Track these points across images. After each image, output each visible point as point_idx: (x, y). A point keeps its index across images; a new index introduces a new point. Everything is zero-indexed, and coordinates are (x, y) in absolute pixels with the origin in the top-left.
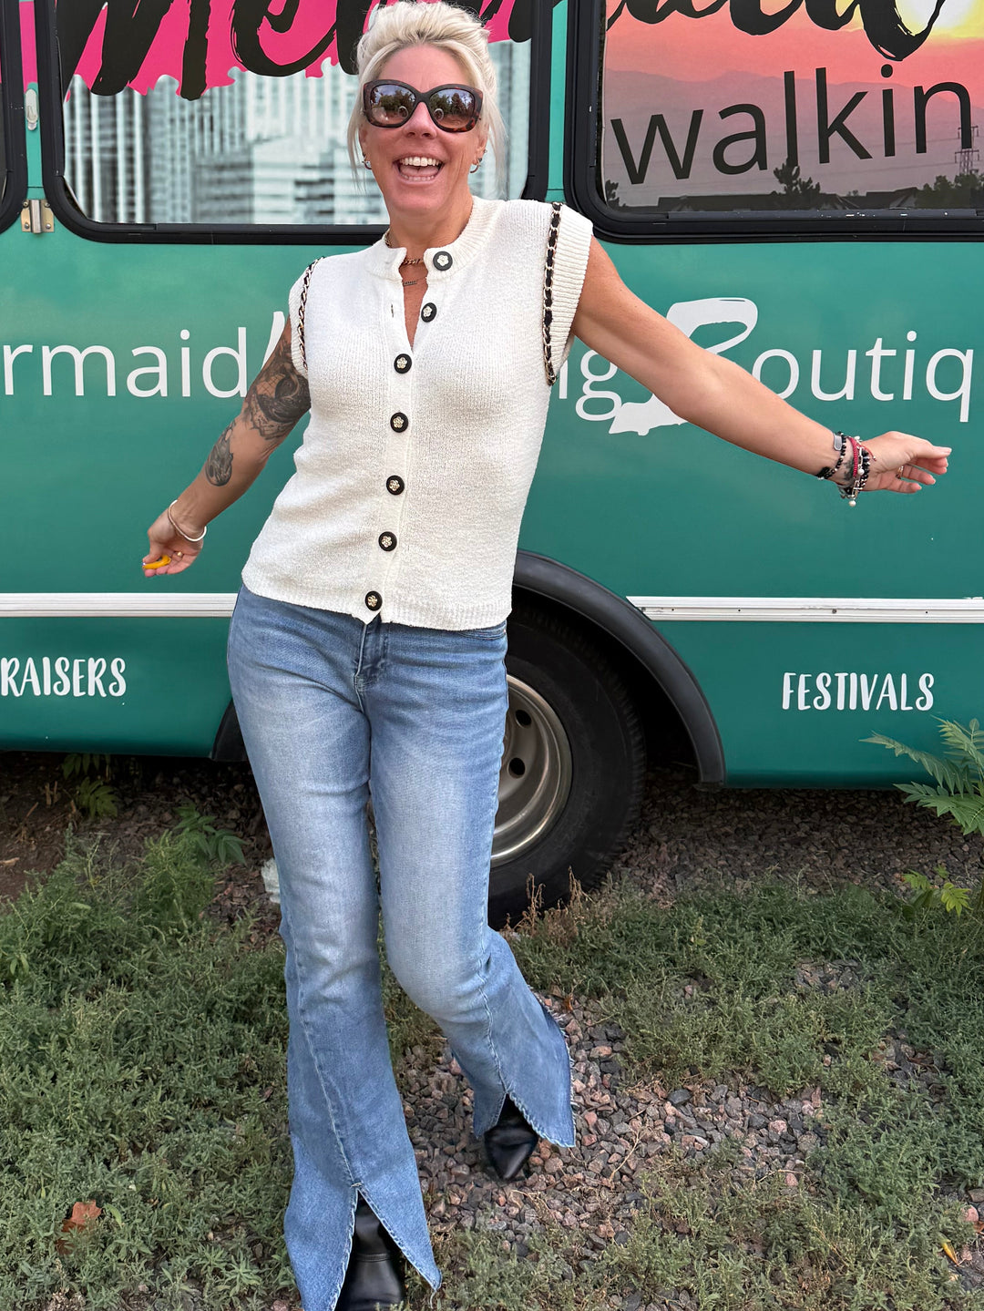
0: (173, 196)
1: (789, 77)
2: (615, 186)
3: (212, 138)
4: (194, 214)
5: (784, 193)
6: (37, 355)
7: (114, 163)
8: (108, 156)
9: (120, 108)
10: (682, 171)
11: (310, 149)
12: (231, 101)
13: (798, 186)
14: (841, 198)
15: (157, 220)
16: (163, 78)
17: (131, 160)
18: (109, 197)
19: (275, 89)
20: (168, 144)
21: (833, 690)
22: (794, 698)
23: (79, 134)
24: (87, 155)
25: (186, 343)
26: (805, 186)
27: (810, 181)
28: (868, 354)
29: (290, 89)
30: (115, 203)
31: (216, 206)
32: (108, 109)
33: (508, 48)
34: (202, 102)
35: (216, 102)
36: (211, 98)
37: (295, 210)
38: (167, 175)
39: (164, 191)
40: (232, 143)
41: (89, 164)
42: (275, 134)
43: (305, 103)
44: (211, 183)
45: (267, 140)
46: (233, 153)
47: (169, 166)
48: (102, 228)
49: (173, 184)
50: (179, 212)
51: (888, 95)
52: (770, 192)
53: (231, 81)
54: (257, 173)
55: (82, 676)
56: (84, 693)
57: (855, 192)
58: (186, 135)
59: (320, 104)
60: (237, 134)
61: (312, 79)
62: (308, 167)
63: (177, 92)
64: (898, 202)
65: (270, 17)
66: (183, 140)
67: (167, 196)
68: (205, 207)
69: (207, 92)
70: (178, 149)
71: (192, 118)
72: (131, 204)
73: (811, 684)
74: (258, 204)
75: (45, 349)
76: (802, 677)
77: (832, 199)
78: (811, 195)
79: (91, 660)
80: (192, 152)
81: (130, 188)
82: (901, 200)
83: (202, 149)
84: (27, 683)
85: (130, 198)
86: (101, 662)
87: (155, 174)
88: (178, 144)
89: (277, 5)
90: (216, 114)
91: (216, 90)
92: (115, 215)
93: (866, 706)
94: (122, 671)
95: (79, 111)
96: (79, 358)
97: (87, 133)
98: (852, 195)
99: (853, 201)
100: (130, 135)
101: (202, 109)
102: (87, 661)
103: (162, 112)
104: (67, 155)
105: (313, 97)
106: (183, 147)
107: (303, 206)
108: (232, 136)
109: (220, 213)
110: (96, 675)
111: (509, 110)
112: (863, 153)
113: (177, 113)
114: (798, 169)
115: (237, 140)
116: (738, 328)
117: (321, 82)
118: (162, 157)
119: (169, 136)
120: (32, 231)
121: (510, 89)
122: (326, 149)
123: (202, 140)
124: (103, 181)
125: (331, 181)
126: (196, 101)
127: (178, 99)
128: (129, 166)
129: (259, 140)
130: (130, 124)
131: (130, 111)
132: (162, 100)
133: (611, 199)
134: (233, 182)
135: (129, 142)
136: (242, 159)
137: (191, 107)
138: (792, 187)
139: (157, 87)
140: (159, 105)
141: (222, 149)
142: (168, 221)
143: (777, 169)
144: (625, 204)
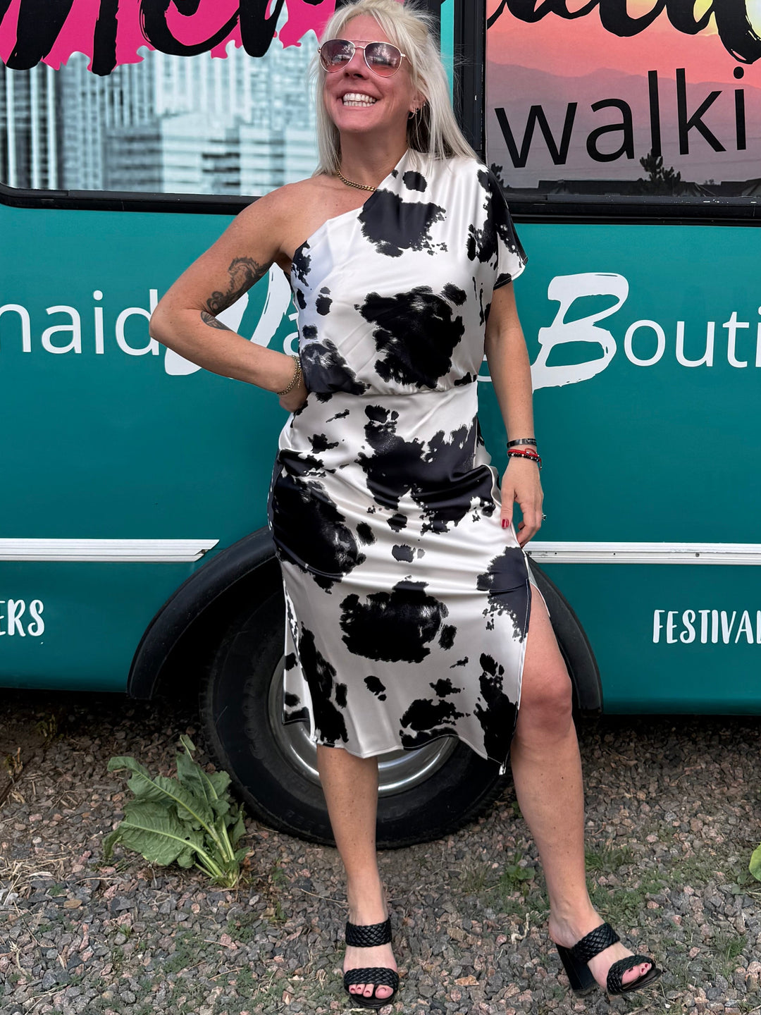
0: (85, 165)
1: (653, 75)
2: (500, 169)
3: (122, 111)
4: (105, 182)
5: (650, 180)
7: (28, 132)
8: (22, 126)
9: (34, 81)
10: (559, 158)
11: (217, 124)
12: (140, 77)
13: (661, 174)
14: (698, 186)
15: (69, 186)
16: (75, 55)
17: (44, 130)
18: (23, 165)
19: (182, 68)
20: (80, 116)
21: (697, 625)
24: (2, 125)
25: (98, 304)
26: (667, 174)
27: (672, 170)
28: (725, 325)
29: (197, 68)
30: (29, 170)
31: (127, 175)
32: (23, 82)
34: (112, 77)
35: (126, 78)
36: (121, 74)
37: (202, 181)
38: (79, 145)
39: (76, 159)
40: (141, 117)
41: (4, 133)
42: (182, 109)
43: (211, 82)
44: (121, 153)
45: (176, 115)
46: (142, 126)
47: (80, 136)
48: (16, 193)
49: (85, 154)
50: (91, 180)
51: (740, 95)
52: (638, 179)
53: (139, 59)
54: (166, 145)
57: (712, 181)
58: (97, 108)
59: (225, 83)
60: (146, 109)
61: (218, 60)
62: (214, 141)
63: (89, 68)
64: (749, 191)
66: (94, 112)
67: (79, 164)
68: (117, 175)
69: (117, 69)
70: (90, 121)
71: (102, 92)
72: (45, 171)
73: (678, 619)
74: (167, 174)
77: (691, 187)
78: (672, 183)
80: (103, 124)
81: (43, 156)
82: (752, 188)
83: (113, 122)
85: (44, 165)
87: (67, 143)
88: (90, 115)
90: (126, 88)
91: (126, 66)
92: (29, 181)
93: (726, 640)
97: (2, 104)
98: (709, 183)
99: (710, 189)
100: (44, 107)
101: (112, 84)
102: (6, 604)
103: (73, 85)
105: (218, 76)
106: (94, 119)
107: (210, 178)
108: (141, 110)
109: (131, 182)
112: (718, 147)
113: (88, 87)
114: (661, 159)
115: (146, 114)
117: (226, 62)
118: (74, 128)
119: (80, 108)
122: (231, 125)
123: (113, 113)
124: (18, 149)
125: (237, 155)
126: (106, 76)
127: (89, 74)
128: (43, 135)
129: (167, 115)
130: (43, 96)
131: (43, 85)
132: (73, 74)
134: (143, 153)
135: (42, 113)
136: (152, 131)
137: (102, 82)
138: (656, 176)
139: (68, 63)
140: (71, 80)
141: (132, 122)
142: (80, 188)
143: (643, 158)
144: (508, 186)
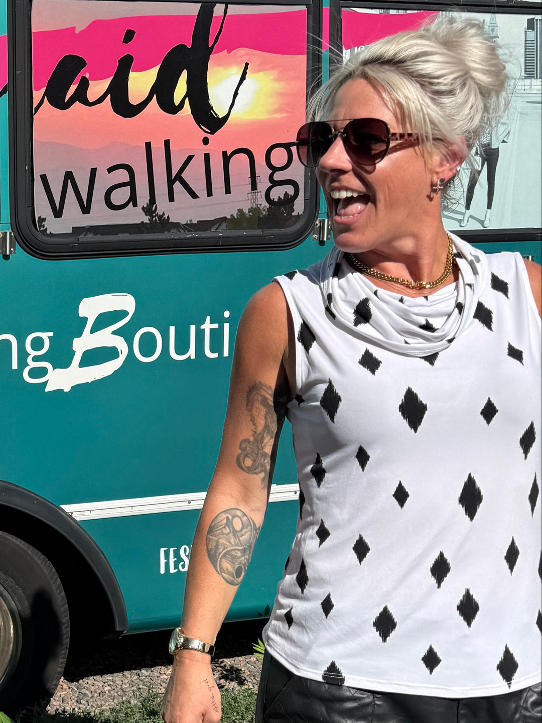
1: (148, 146)
2: (44, 220)
5: (148, 222)
10: (86, 209)
13: (157, 217)
14: (182, 225)
21: (190, 557)
22: (167, 565)
26: (161, 217)
27: (164, 214)
28: (202, 327)
51: (207, 157)
52: (140, 222)
57: (191, 221)
64: (216, 226)
73: (177, 553)
76: (172, 550)
77: (177, 226)
78: (164, 223)
82: (218, 225)
98: (189, 222)
99: (190, 226)
112: (194, 195)
114: (156, 207)
116: (123, 314)
133: (42, 229)
138: (153, 219)
143: (143, 206)
144: (51, 232)
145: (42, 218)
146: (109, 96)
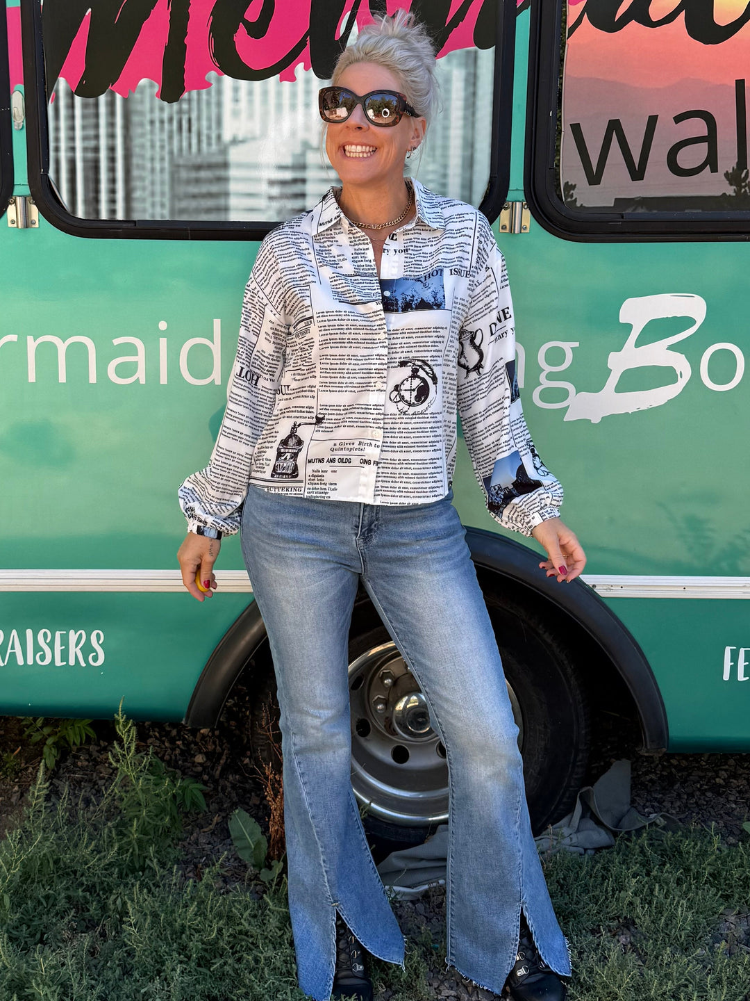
0: (153, 194)
1: (740, 84)
2: (573, 187)
4: (172, 212)
5: (734, 194)
6: (22, 344)
7: (96, 162)
8: (90, 155)
9: (103, 110)
10: (637, 173)
11: (284, 150)
12: (209, 103)
13: (747, 188)
15: (136, 216)
16: (143, 81)
17: (112, 160)
18: (91, 195)
19: (250, 93)
20: (148, 144)
22: (734, 670)
23: (63, 135)
24: (70, 154)
25: (163, 334)
29: (265, 93)
30: (97, 200)
31: (193, 204)
32: (91, 111)
33: (473, 55)
34: (180, 105)
35: (194, 105)
36: (189, 101)
37: (268, 208)
38: (147, 174)
39: (144, 189)
40: (209, 144)
41: (72, 162)
42: (250, 136)
43: (279, 105)
44: (188, 182)
45: (243, 142)
46: (210, 154)
47: (148, 165)
48: (85, 223)
49: (153, 183)
50: (158, 210)
52: (721, 194)
53: (208, 85)
54: (233, 173)
55: (64, 647)
56: (65, 663)
58: (165, 136)
59: (293, 107)
60: (214, 136)
61: (286, 84)
62: (282, 168)
63: (157, 95)
65: (247, 24)
66: (162, 140)
67: (147, 193)
68: (183, 204)
69: (186, 95)
70: (158, 149)
71: (171, 120)
72: (113, 201)
74: (233, 202)
75: (30, 339)
76: (742, 651)
79: (72, 632)
80: (171, 153)
81: (111, 186)
83: (181, 149)
84: (10, 653)
85: (112, 195)
86: (81, 635)
87: (135, 173)
88: (158, 144)
89: (253, 13)
90: (194, 115)
91: (194, 93)
92: (97, 212)
94: (100, 642)
95: (63, 112)
96: (62, 347)
97: (71, 133)
100: (112, 136)
101: (180, 112)
102: (68, 633)
103: (142, 113)
104: (52, 154)
105: (286, 101)
106: (162, 147)
107: (276, 205)
108: (209, 138)
109: (198, 211)
110: (76, 647)
111: (474, 114)
113: (157, 115)
114: (747, 172)
115: (214, 141)
116: (688, 322)
117: (295, 87)
118: (143, 157)
119: (148, 137)
120: (17, 227)
121: (474, 94)
122: (298, 150)
123: (181, 141)
124: (86, 179)
125: (303, 181)
126: (174, 103)
127: (158, 101)
128: (111, 165)
129: (235, 141)
130: (112, 125)
131: (112, 113)
132: (142, 102)
133: (569, 200)
134: (210, 181)
135: (110, 142)
136: (218, 159)
137: (170, 109)
138: (741, 190)
139: (137, 90)
140: (139, 107)
141: (199, 150)
142: (148, 218)
143: (727, 172)
144: (582, 205)
145: (570, 184)
146: (683, 14)
